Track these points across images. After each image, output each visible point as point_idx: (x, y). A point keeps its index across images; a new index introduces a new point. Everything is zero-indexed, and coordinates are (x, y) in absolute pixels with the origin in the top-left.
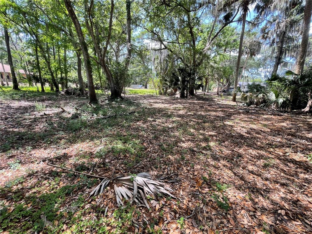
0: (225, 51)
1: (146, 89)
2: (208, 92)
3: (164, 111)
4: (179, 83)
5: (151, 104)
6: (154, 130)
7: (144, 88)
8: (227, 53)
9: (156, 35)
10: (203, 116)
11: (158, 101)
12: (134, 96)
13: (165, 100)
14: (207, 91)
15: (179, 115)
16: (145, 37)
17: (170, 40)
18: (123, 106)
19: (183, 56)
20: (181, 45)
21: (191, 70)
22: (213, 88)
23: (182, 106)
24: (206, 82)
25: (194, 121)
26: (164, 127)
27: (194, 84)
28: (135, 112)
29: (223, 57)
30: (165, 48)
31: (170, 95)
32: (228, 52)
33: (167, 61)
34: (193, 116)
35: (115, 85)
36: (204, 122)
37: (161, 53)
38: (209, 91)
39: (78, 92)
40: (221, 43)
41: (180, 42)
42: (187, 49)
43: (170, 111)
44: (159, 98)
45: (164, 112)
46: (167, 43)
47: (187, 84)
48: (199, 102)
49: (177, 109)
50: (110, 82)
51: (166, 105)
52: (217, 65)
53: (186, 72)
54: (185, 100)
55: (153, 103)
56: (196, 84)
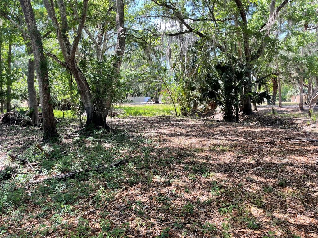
0: (306, 27)
1: (158, 105)
2: (280, 106)
3: (189, 155)
4: (220, 92)
5: (164, 140)
6: (164, 211)
7: (152, 102)
8: (311, 32)
9: (171, 10)
10: (276, 166)
11: (179, 130)
12: (133, 120)
13: (192, 127)
14: (277, 102)
15: (223, 165)
16: (152, 13)
17: (199, 15)
18: (107, 145)
19: (224, 42)
20: (219, 23)
21: (242, 66)
22: (291, 96)
23: (227, 142)
24: (275, 87)
25: (256, 182)
26: (187, 200)
27: (251, 92)
28: (127, 161)
29: (304, 38)
30: (188, 30)
31: (203, 116)
32: (311, 28)
33: (194, 53)
34: (253, 166)
35: (95, 102)
36: (282, 185)
37: (182, 39)
38: (283, 103)
39: (27, 118)
40: (296, 15)
41: (216, 18)
42: (230, 30)
43: (202, 155)
44: (181, 123)
45: (190, 159)
46: (192, 21)
47: (236, 93)
48: (264, 129)
49: (218, 149)
50: (86, 98)
51: (195, 140)
52: (293, 54)
53: (232, 70)
54: (235, 126)
55: (169, 135)
56: (255, 94)
